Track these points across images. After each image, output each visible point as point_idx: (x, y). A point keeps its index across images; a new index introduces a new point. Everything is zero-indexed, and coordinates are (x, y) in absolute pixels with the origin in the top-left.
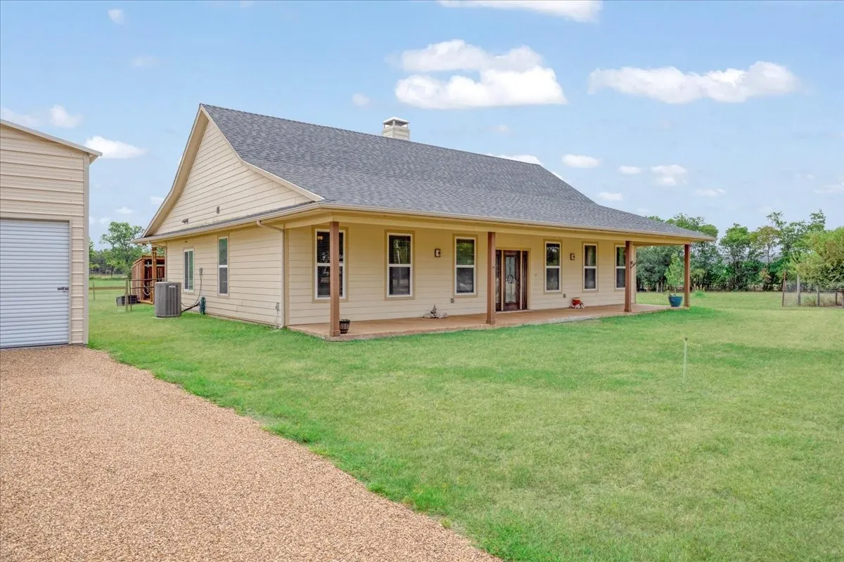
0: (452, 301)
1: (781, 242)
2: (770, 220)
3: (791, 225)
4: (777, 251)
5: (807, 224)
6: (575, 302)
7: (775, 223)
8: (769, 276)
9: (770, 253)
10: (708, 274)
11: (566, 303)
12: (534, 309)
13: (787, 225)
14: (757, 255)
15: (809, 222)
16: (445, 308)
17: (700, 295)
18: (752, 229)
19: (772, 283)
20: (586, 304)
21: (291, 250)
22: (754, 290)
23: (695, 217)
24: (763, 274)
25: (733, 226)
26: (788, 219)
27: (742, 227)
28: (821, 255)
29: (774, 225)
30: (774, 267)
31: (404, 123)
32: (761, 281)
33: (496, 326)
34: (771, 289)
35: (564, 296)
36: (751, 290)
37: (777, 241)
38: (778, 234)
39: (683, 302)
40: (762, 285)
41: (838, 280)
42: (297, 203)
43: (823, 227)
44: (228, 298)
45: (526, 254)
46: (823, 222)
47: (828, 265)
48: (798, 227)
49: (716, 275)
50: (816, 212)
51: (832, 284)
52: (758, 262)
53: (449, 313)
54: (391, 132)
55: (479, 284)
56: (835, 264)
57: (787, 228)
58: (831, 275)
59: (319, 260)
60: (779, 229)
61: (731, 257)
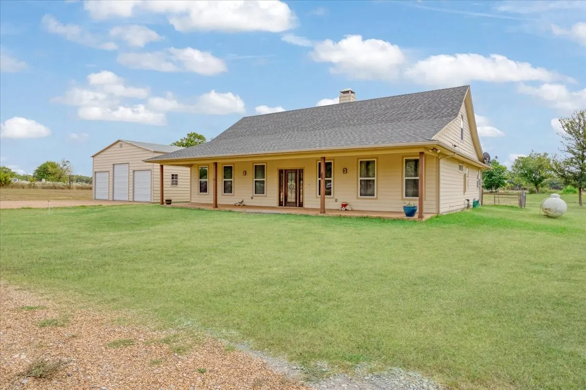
0: (252, 198)
6: (343, 206)
11: (337, 205)
12: (307, 207)
16: (248, 202)
35: (336, 201)
45: (301, 171)
53: (253, 205)
55: (268, 189)
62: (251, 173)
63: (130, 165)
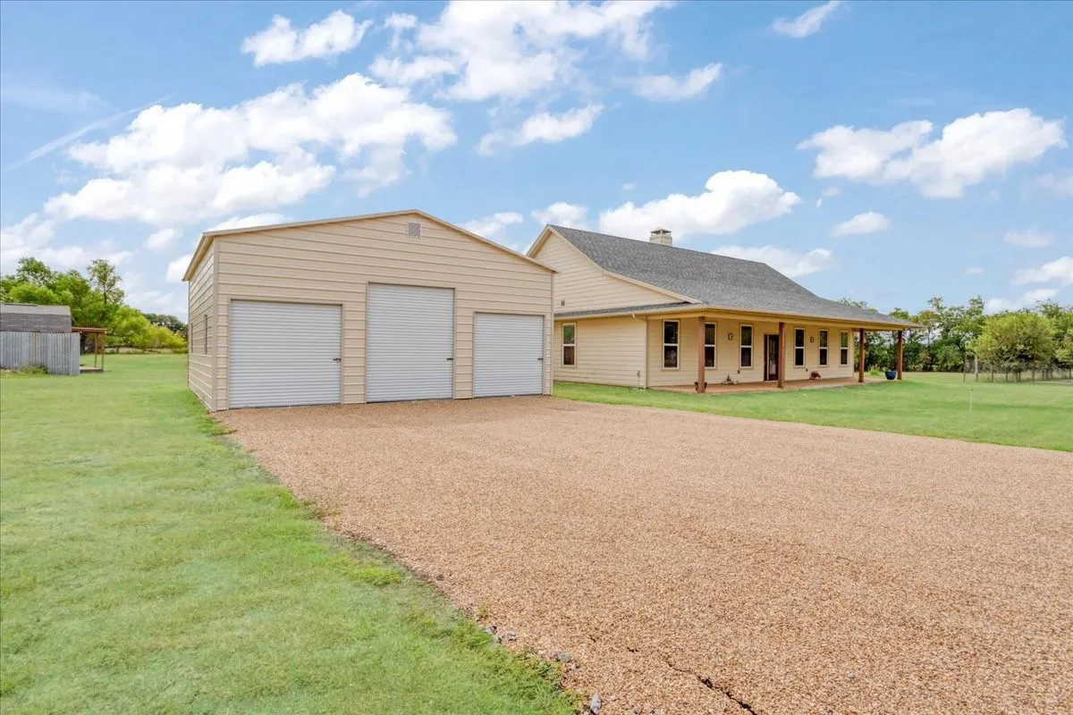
0: (739, 372)
1: (940, 326)
2: (931, 305)
3: (951, 310)
4: (937, 334)
5: (966, 309)
6: (815, 375)
7: (935, 308)
8: (929, 358)
9: (931, 336)
10: (870, 355)
11: (807, 376)
13: (947, 310)
14: (918, 338)
15: (967, 306)
16: (735, 378)
17: (876, 374)
18: (913, 313)
19: (931, 364)
20: (823, 377)
21: (651, 334)
22: (915, 370)
23: (858, 301)
24: (923, 355)
25: (893, 311)
26: (947, 304)
27: (903, 311)
28: (997, 338)
29: (934, 310)
30: (935, 349)
31: (667, 232)
32: (921, 362)
33: (784, 390)
34: (931, 370)
35: (807, 370)
36: (912, 371)
37: (937, 324)
38: (938, 318)
39: (897, 376)
40: (922, 366)
41: (1012, 361)
42: (662, 302)
43: (981, 312)
44: (576, 368)
46: (982, 307)
47: (1004, 348)
48: (957, 312)
49: (877, 356)
50: (976, 298)
51: (1006, 364)
52: (919, 345)
53: (740, 382)
54: (659, 240)
55: (756, 360)
56: (1009, 347)
57: (947, 312)
58: (1005, 357)
59: (667, 341)
60: (939, 314)
61: (892, 339)
62: (738, 337)
63: (459, 295)
